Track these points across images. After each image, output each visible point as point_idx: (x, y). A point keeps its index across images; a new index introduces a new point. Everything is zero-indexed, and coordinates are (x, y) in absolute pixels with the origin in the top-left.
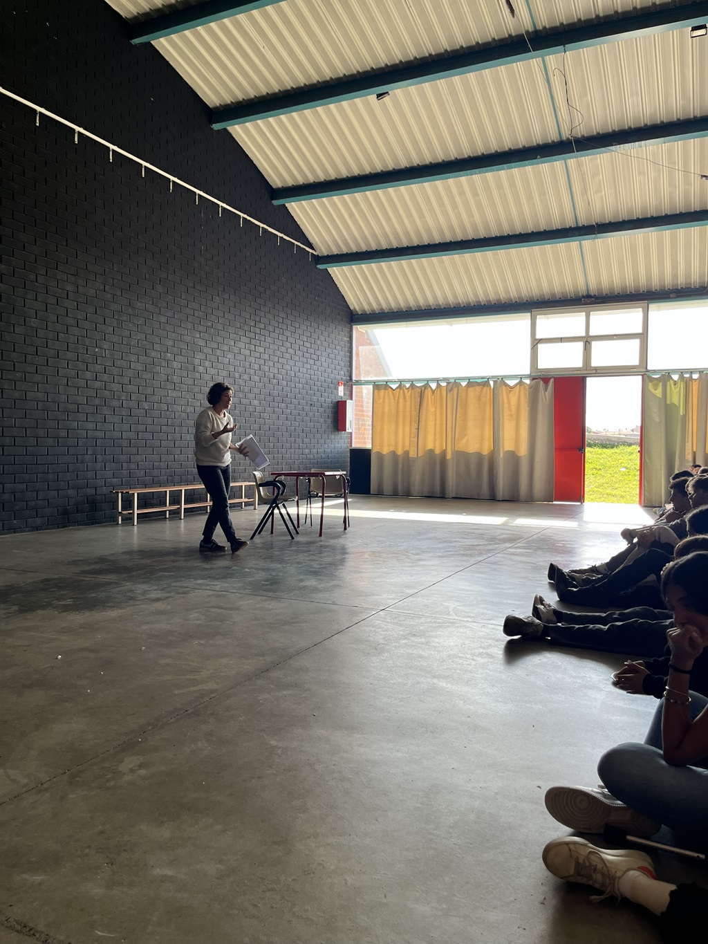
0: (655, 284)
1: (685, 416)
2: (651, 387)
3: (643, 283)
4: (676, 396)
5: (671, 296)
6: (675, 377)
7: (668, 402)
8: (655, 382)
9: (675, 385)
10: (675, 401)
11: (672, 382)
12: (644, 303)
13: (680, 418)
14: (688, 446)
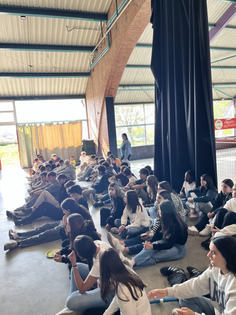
0: (16, 94)
1: (32, 138)
2: (19, 129)
3: (11, 94)
4: (28, 131)
5: (22, 98)
6: (27, 125)
7: (26, 133)
8: (21, 127)
9: (27, 128)
10: (28, 133)
11: (26, 127)
12: (13, 101)
13: (30, 138)
14: (34, 147)
